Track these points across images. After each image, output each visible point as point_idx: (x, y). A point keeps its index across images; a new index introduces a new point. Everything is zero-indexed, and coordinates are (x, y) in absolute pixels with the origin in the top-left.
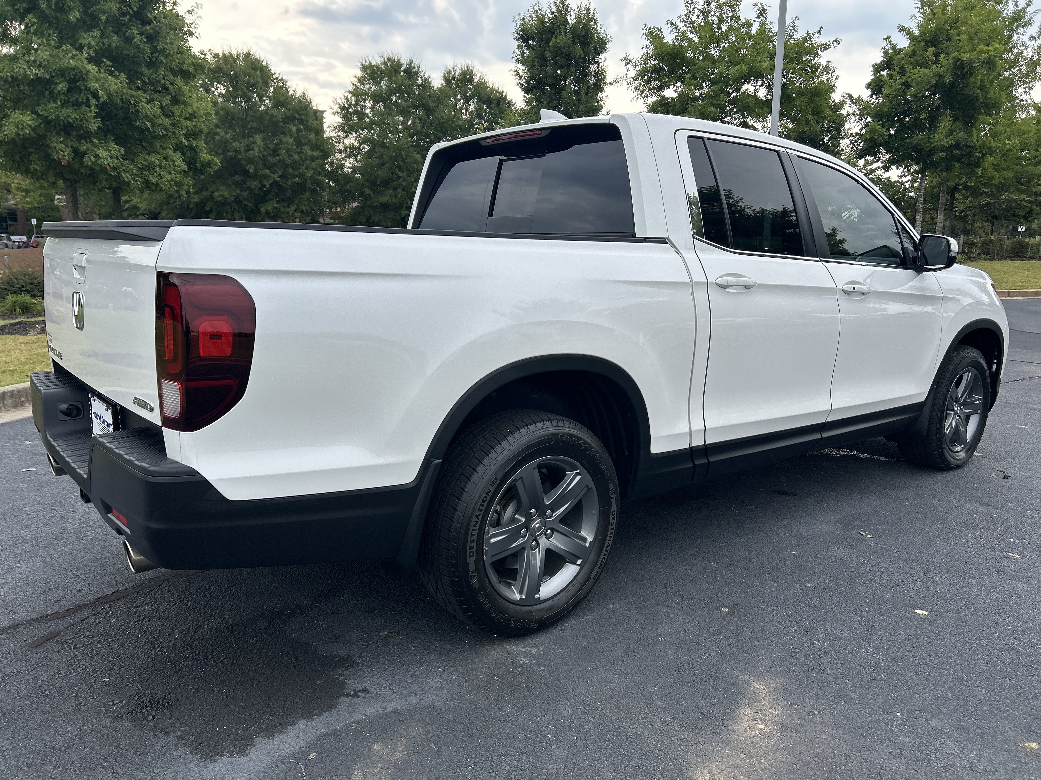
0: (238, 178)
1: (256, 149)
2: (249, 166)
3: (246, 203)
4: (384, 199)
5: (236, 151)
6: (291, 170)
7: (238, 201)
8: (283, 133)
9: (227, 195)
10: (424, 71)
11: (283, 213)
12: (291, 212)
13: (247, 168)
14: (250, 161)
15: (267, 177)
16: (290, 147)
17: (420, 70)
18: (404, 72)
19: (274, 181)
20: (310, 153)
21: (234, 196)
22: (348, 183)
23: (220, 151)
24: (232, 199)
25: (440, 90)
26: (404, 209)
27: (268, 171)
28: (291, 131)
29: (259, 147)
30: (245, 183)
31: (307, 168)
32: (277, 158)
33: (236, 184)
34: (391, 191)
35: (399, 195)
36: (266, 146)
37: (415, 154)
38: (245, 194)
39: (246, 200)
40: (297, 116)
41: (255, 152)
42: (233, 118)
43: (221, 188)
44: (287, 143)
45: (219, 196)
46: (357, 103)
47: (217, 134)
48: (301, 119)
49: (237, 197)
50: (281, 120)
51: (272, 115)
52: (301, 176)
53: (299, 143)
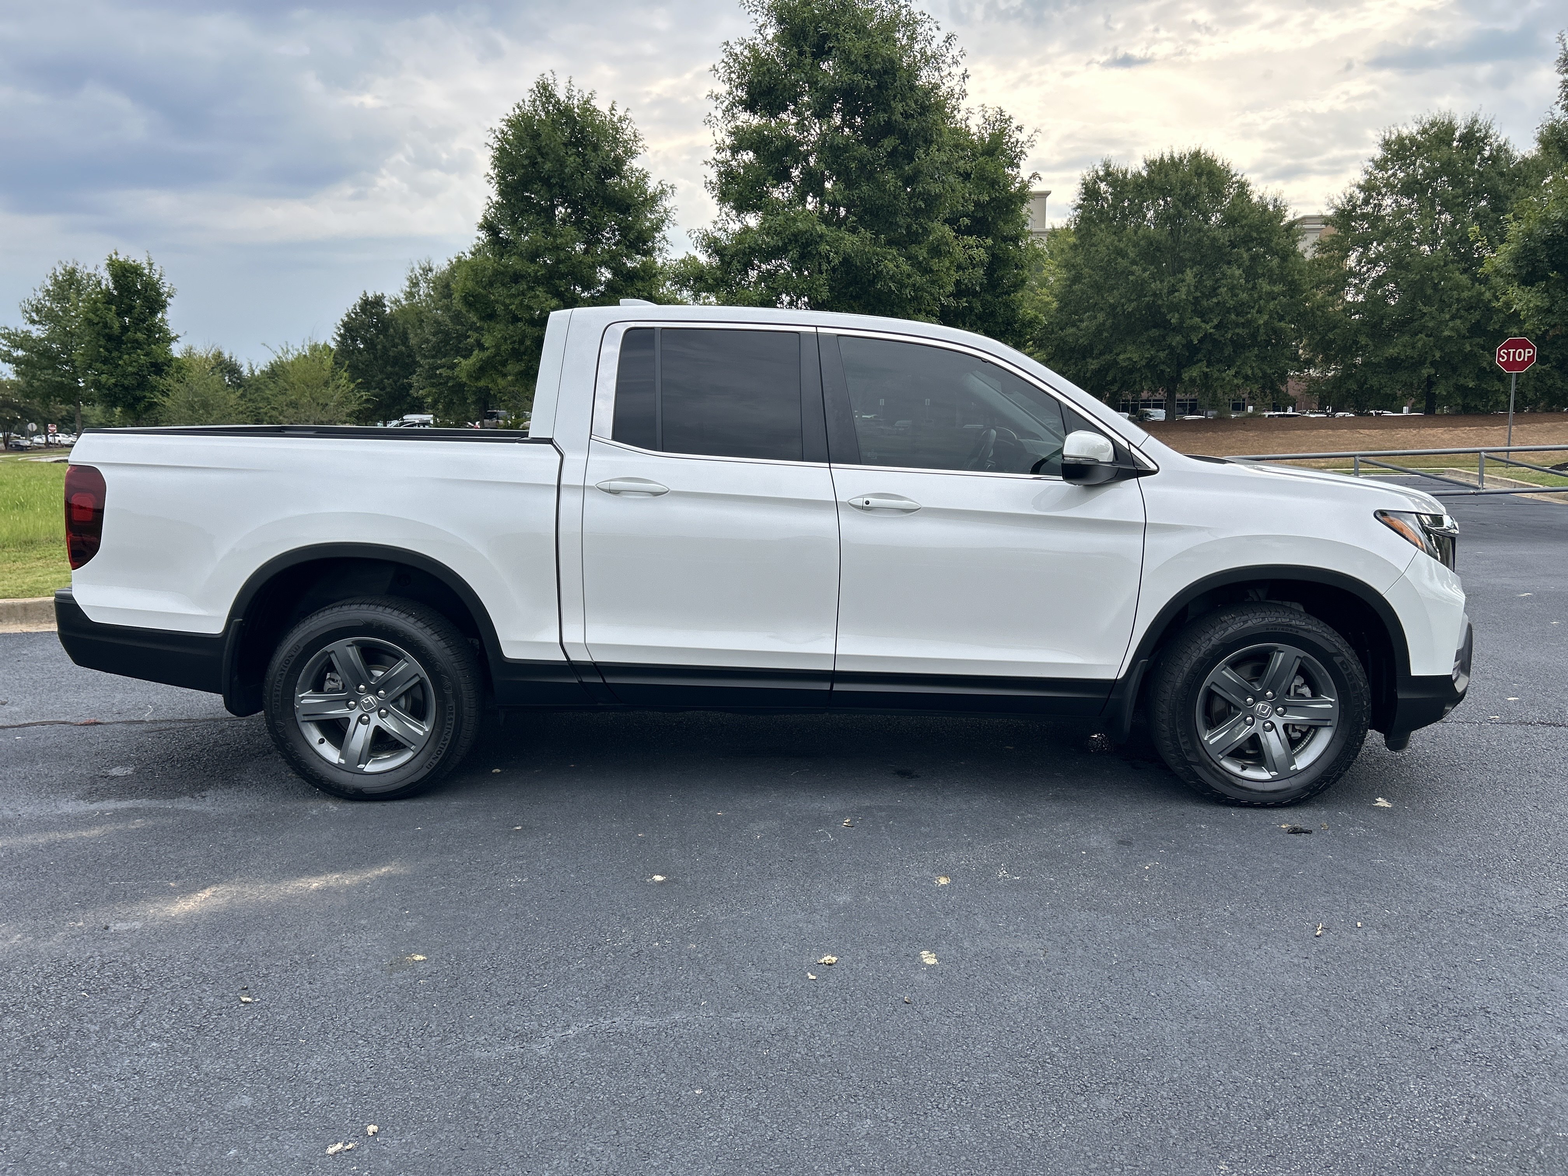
0: (1154, 333)
1: (1184, 290)
2: (1171, 315)
3: (1163, 367)
4: (1391, 351)
5: (1155, 295)
6: (1233, 316)
7: (1151, 364)
8: (1229, 263)
9: (1136, 357)
10: (1498, 133)
11: (1217, 379)
12: (1228, 379)
13: (1168, 317)
14: (1174, 307)
15: (1195, 328)
16: (1235, 282)
17: (1491, 132)
18: (1460, 141)
19: (1206, 334)
20: (1266, 287)
21: (1147, 358)
22: (1331, 329)
23: (1133, 297)
24: (1144, 363)
25: (1525, 161)
26: (1428, 365)
27: (1199, 320)
28: (1242, 258)
29: (1189, 286)
30: (1164, 339)
31: (1259, 312)
32: (1215, 300)
33: (1152, 342)
34: (1406, 338)
35: (1420, 344)
36: (1198, 285)
37: (1457, 273)
38: (1162, 355)
39: (1163, 363)
40: (1255, 235)
41: (1182, 294)
42: (1158, 249)
43: (1129, 348)
44: (1232, 276)
45: (1124, 360)
46: (1366, 202)
47: (1133, 274)
48: (1261, 238)
49: (1151, 360)
50: (1228, 243)
51: (1214, 238)
52: (1247, 324)
53: (1251, 274)
